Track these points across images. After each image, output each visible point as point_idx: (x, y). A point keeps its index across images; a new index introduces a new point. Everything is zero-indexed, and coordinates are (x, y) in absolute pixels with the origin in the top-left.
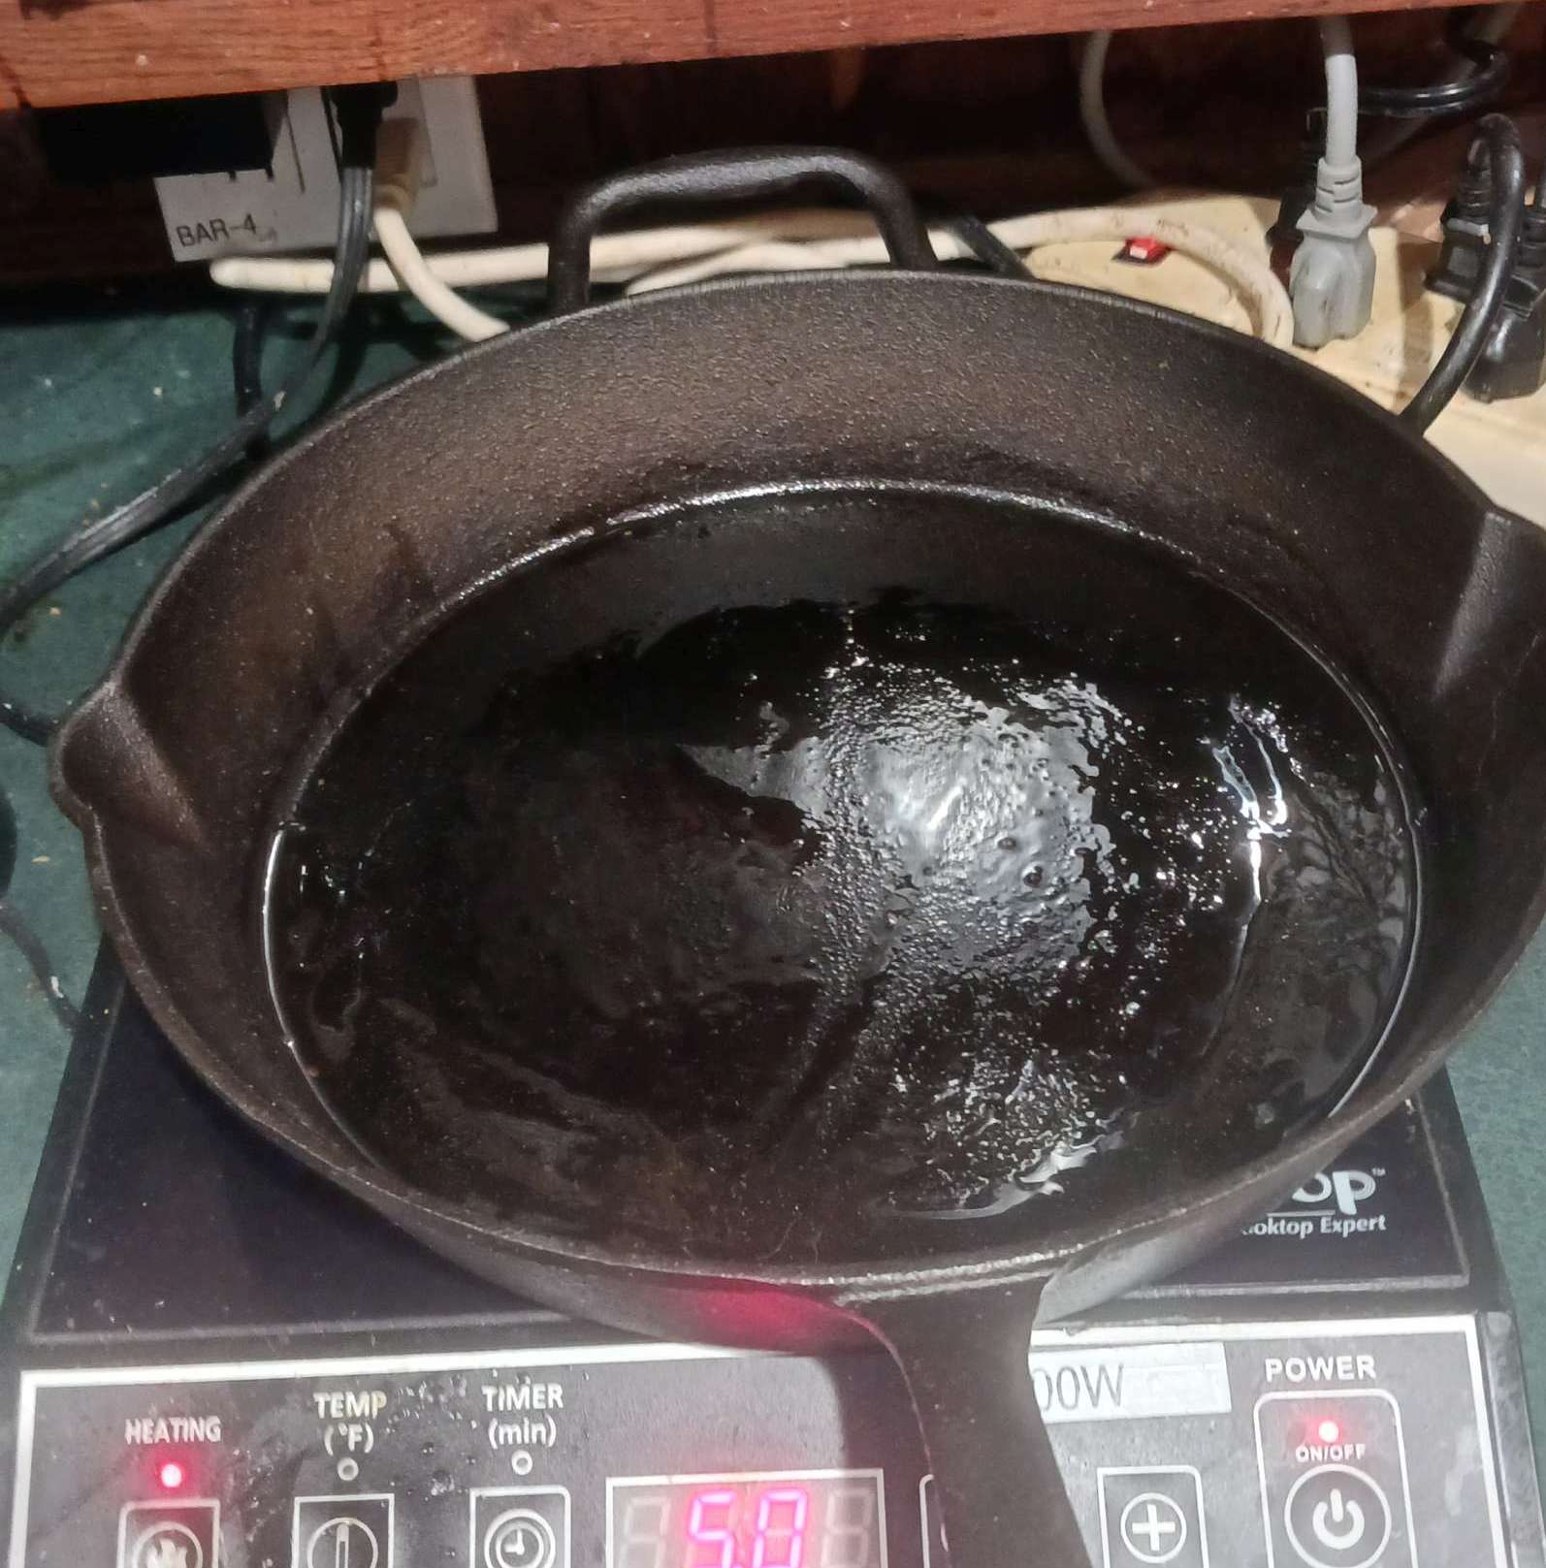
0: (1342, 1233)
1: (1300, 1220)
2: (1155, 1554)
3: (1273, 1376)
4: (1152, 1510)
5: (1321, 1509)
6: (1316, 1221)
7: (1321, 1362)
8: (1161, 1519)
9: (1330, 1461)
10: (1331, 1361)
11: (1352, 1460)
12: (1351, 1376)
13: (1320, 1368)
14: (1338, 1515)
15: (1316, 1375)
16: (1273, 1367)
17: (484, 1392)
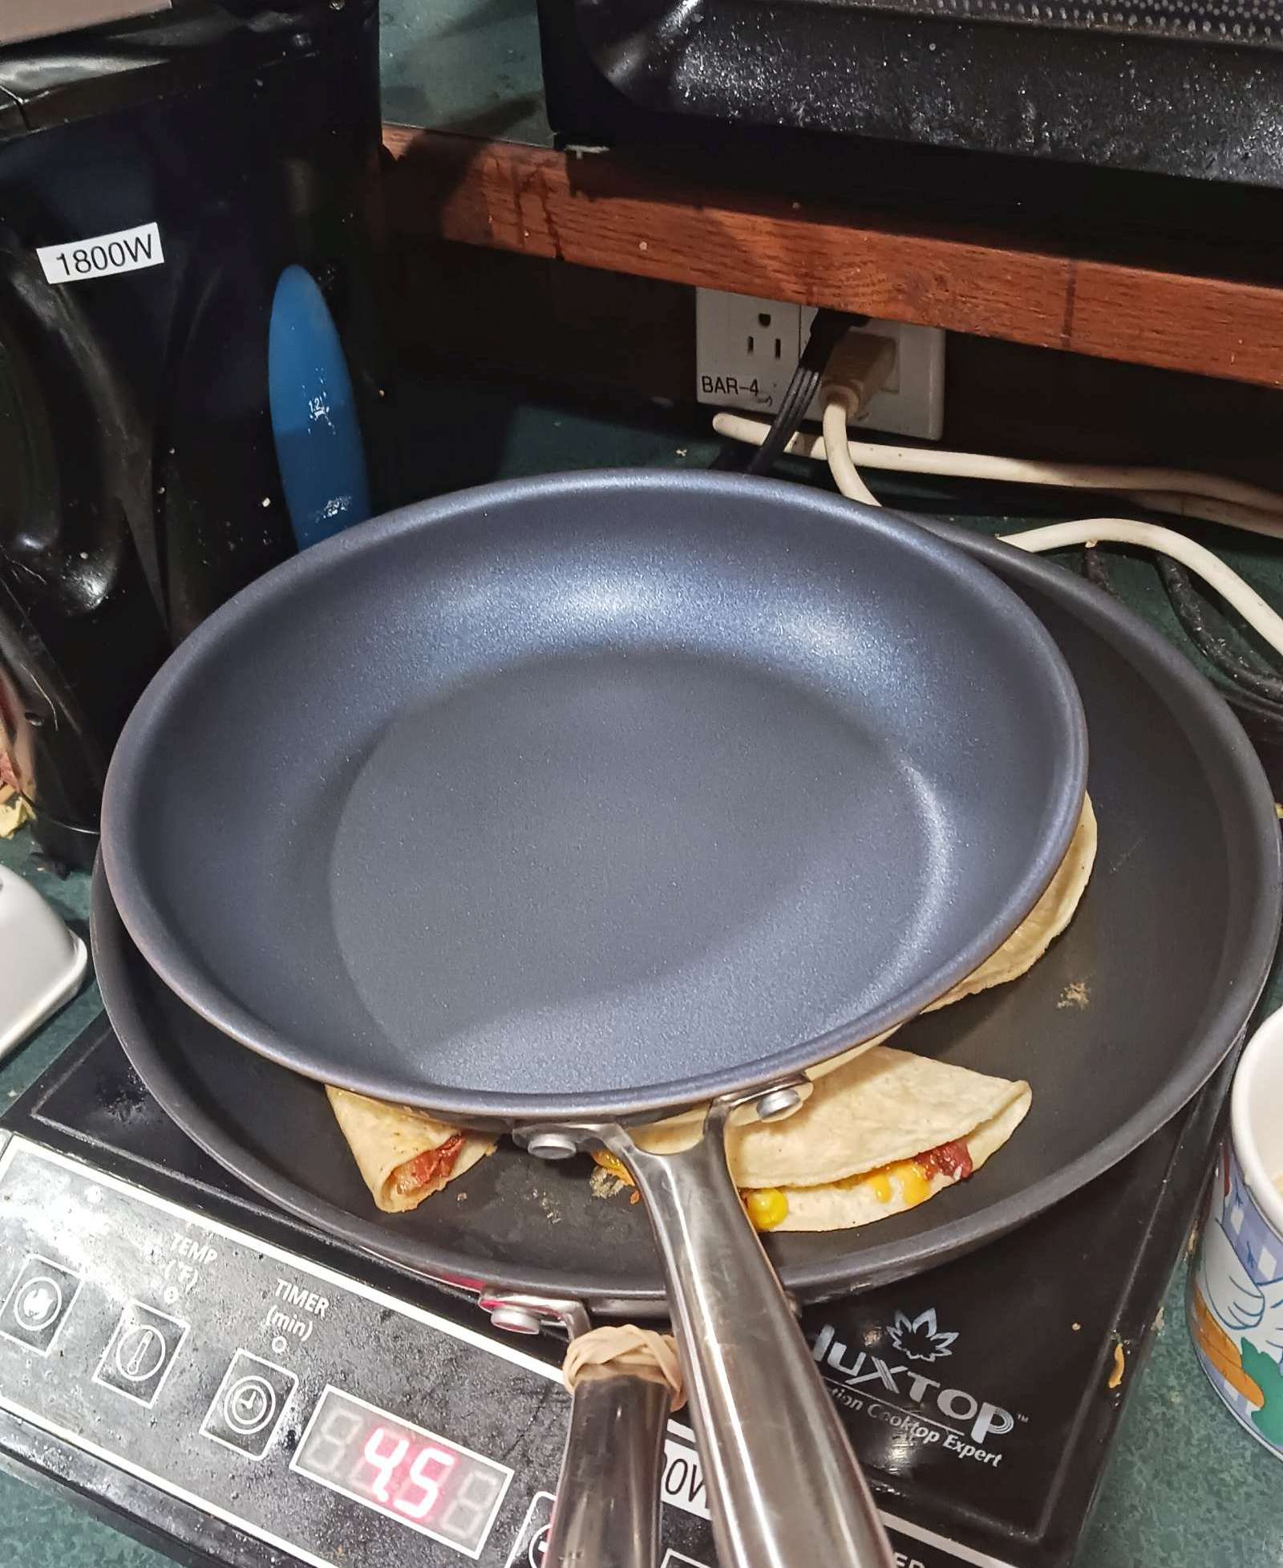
0: (959, 1454)
1: (931, 1428)
6: (944, 1434)
17: (279, 1280)
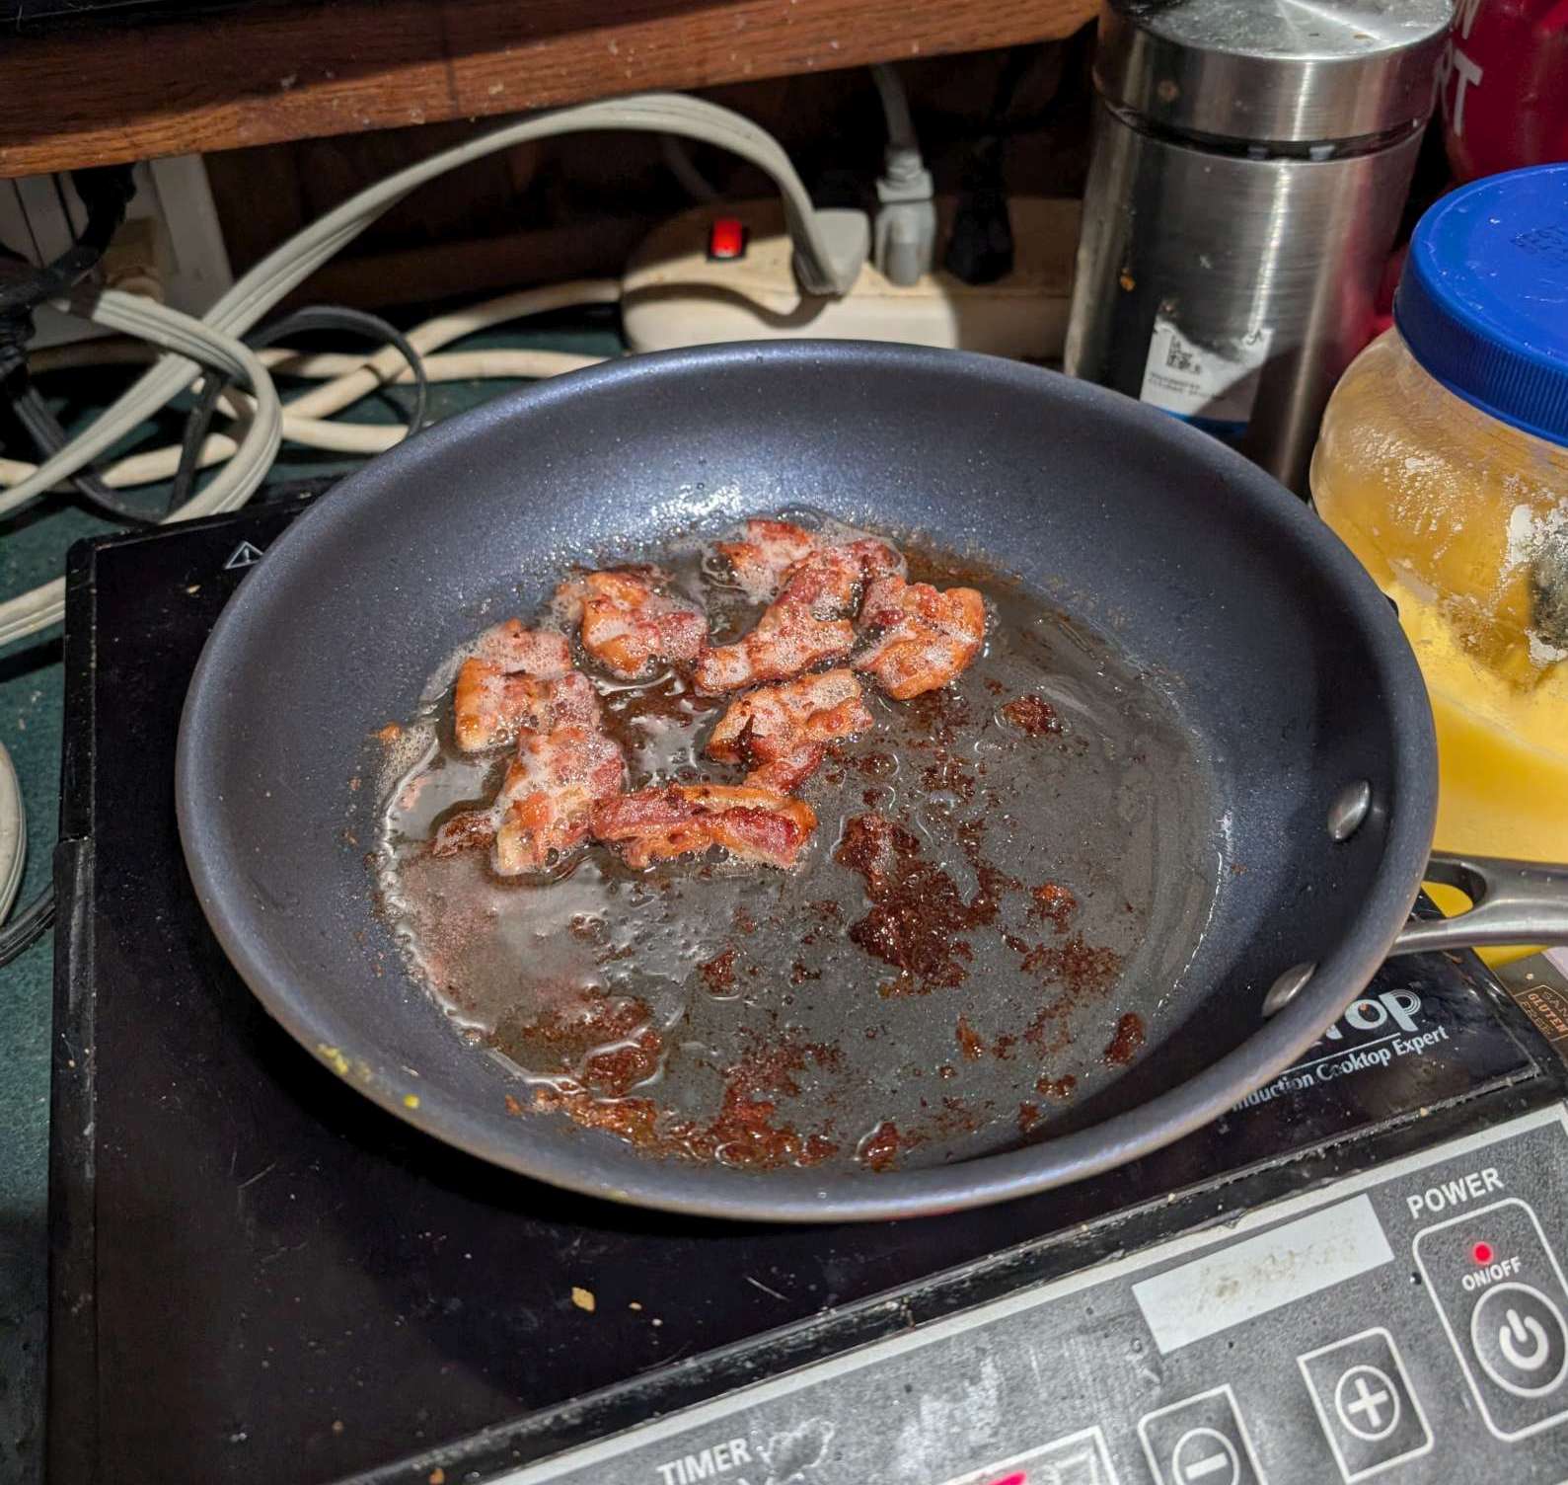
0: (1415, 1052)
1: (1375, 1049)
2: (1377, 1431)
3: (1419, 1211)
4: (1361, 1384)
5: (1505, 1332)
6: (1389, 1045)
7: (1452, 1185)
8: (1372, 1392)
9: (1494, 1283)
10: (1461, 1181)
11: (1513, 1277)
12: (1483, 1192)
13: (1454, 1192)
14: (1522, 1336)
15: (1454, 1201)
16: (1415, 1204)
17: (660, 1469)
